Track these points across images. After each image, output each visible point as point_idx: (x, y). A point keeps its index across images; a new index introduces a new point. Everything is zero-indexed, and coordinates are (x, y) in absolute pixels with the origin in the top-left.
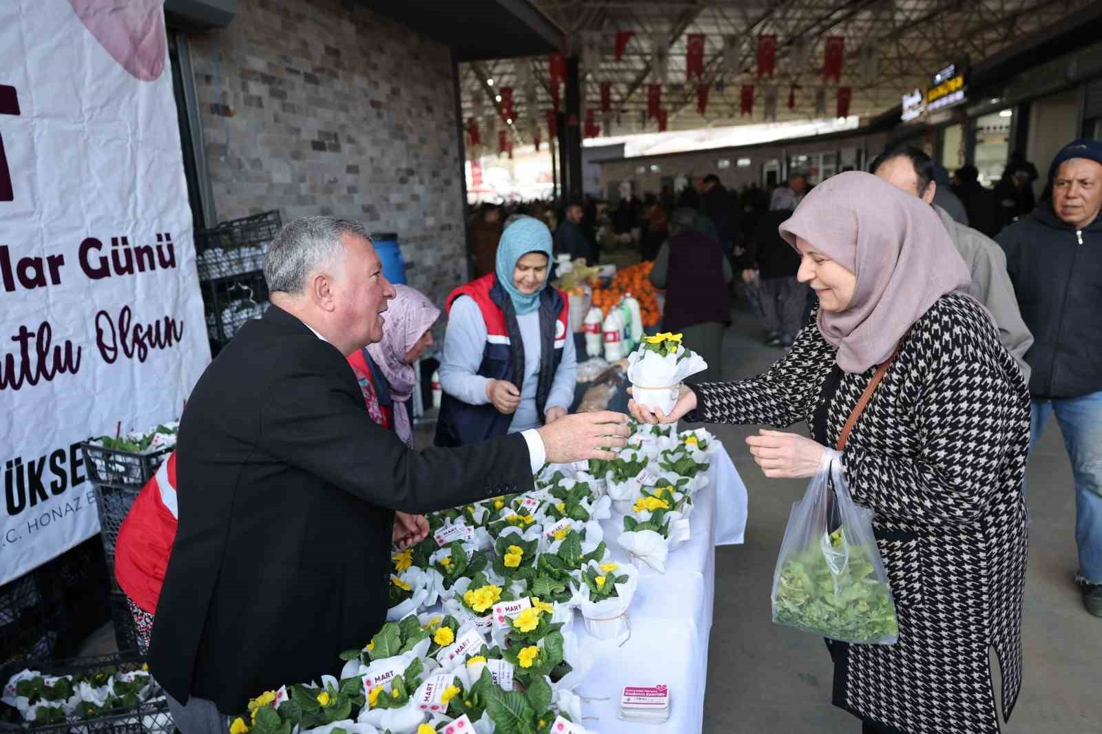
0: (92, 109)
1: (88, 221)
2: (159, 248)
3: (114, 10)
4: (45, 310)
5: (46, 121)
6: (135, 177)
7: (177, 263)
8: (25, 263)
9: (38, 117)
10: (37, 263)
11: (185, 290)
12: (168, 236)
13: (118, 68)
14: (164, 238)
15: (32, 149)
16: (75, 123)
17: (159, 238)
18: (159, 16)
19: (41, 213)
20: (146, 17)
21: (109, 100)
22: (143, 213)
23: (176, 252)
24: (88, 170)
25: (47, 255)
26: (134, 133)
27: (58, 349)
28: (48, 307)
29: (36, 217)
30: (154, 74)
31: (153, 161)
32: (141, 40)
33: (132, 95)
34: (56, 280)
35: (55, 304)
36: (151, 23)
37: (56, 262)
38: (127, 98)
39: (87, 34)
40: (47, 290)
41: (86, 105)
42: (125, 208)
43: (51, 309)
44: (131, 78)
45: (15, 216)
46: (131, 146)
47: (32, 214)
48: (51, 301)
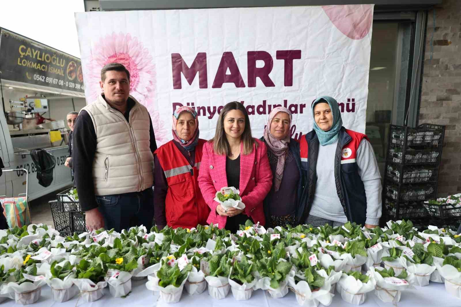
0: (329, 54)
1: (318, 93)
2: (348, 105)
3: (349, 15)
4: (295, 122)
5: (309, 60)
6: (343, 76)
7: (355, 111)
8: (292, 106)
9: (307, 59)
10: (296, 106)
11: (357, 121)
12: (353, 100)
13: (345, 36)
14: (351, 100)
15: (303, 69)
16: (321, 59)
17: (349, 100)
18: (371, 11)
19: (301, 90)
20: (364, 14)
21: (337, 50)
22: (343, 90)
23: (356, 107)
24: (322, 75)
25: (300, 104)
26: (346, 61)
27: (297, 134)
28: (296, 120)
29: (299, 92)
30: (362, 36)
31: (352, 71)
32: (358, 24)
33: (349, 46)
34: (301, 112)
35: (299, 120)
36: (366, 16)
37: (303, 106)
38: (346, 48)
39: (334, 27)
40: (297, 115)
41: (327, 52)
42: (335, 89)
43: (298, 121)
44: (350, 39)
45: (291, 91)
46: (344, 65)
47: (298, 90)
48: (298, 118)
